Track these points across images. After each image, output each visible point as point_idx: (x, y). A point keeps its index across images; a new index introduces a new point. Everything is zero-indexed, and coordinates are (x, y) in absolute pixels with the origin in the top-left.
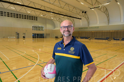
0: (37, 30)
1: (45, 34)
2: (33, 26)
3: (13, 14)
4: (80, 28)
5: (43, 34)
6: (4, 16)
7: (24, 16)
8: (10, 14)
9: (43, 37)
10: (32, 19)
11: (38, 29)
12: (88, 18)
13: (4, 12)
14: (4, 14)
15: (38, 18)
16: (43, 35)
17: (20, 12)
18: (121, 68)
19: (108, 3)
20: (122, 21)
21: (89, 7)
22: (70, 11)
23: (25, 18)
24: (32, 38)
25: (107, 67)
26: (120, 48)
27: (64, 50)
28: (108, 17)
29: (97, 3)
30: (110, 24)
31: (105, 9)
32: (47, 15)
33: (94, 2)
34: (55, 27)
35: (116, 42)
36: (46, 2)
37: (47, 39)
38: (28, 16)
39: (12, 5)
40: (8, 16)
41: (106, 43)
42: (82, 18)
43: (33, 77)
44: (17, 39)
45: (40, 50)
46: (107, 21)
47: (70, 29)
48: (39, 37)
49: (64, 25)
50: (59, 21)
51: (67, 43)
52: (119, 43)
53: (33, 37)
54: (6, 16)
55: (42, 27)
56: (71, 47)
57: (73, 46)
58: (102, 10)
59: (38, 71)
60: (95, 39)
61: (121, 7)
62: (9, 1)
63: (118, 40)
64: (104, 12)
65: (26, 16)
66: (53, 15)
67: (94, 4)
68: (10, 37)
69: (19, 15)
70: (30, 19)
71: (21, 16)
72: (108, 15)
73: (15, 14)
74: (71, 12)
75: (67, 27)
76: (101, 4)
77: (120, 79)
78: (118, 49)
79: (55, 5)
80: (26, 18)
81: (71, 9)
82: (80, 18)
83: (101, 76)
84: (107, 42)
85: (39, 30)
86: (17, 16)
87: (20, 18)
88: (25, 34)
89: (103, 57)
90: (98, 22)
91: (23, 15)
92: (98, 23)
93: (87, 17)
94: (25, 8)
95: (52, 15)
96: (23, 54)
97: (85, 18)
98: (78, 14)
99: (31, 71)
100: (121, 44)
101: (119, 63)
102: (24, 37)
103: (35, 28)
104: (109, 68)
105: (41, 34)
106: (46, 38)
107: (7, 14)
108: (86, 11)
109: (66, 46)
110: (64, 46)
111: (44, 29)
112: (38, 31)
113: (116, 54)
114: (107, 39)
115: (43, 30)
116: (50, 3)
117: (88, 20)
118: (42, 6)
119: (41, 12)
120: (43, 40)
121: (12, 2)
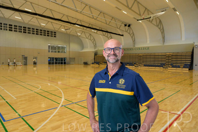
0: (55, 52)
1: (68, 59)
2: (49, 46)
3: (18, 28)
5: (64, 58)
6: (4, 29)
7: (35, 30)
8: (13, 27)
9: (65, 63)
10: (48, 36)
11: (57, 50)
12: (134, 34)
13: (4, 24)
14: (4, 27)
15: (57, 34)
17: (29, 24)
19: (163, 13)
20: (183, 39)
21: (134, 18)
22: (106, 23)
23: (36, 34)
24: (47, 65)
25: (169, 108)
26: (183, 80)
27: (110, 83)
28: (162, 33)
29: (146, 12)
30: (165, 44)
31: (158, 21)
32: (71, 29)
33: (142, 10)
34: (83, 48)
35: (174, 71)
36: (70, 9)
37: (71, 66)
38: (42, 30)
39: (17, 13)
40: (10, 30)
41: (161, 72)
42: (124, 33)
44: (23, 66)
48: (59, 63)
50: (89, 38)
52: (181, 71)
53: (49, 63)
54: (7, 30)
55: (63, 48)
58: (154, 22)
60: (145, 66)
61: (181, 18)
62: (12, 6)
63: (179, 67)
64: (157, 26)
65: (38, 30)
66: (81, 30)
67: (142, 14)
69: (28, 28)
70: (45, 35)
71: (30, 31)
73: (21, 27)
74: (108, 26)
75: (113, 49)
76: (153, 14)
77: (192, 126)
79: (84, 13)
80: (39, 33)
81: (108, 20)
82: (121, 34)
83: (163, 122)
84: (162, 70)
85: (59, 52)
86: (24, 30)
87: (28, 33)
88: (36, 58)
89: (160, 93)
90: (148, 40)
91: (34, 29)
92: (148, 42)
93: (131, 32)
94: (37, 18)
95: (79, 29)
97: (129, 33)
98: (119, 29)
100: (183, 73)
102: (35, 63)
103: (53, 48)
104: (173, 110)
105: (62, 59)
106: (69, 64)
107: (9, 27)
108: (130, 23)
110: (110, 77)
111: (67, 50)
112: (57, 53)
114: (162, 67)
115: (64, 52)
116: (77, 11)
117: (133, 38)
118: (64, 15)
119: (62, 24)
120: (65, 68)
121: (17, 8)
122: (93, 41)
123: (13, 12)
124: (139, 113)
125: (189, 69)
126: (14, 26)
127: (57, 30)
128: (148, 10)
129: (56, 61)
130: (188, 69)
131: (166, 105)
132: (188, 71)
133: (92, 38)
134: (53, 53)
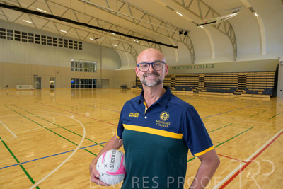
0: (81, 70)
1: (100, 81)
2: (72, 62)
3: (28, 36)
4: (174, 68)
6: (8, 38)
7: (52, 40)
8: (21, 35)
9: (94, 87)
10: (70, 47)
11: (83, 68)
12: (192, 46)
13: (8, 31)
14: (8, 34)
15: (83, 45)
16: (94, 81)
17: (44, 31)
18: (265, 155)
19: (235, 14)
20: (264, 53)
21: (193, 22)
22: (153, 30)
23: (54, 45)
24: (70, 89)
25: (234, 152)
26: (261, 111)
27: (146, 117)
28: (233, 44)
29: (210, 13)
30: (239, 60)
31: (228, 27)
32: (103, 38)
33: (205, 10)
34: (120, 65)
35: (250, 98)
36: (101, 8)
37: (104, 90)
38: (62, 40)
39: (26, 15)
40: (16, 39)
41: (230, 100)
42: (179, 44)
43: (70, 179)
44: (36, 91)
45: (87, 114)
46: (233, 53)
47: (158, 69)
48: (86, 87)
49: (146, 60)
50: (129, 51)
51: (152, 103)
52: (259, 99)
53: (73, 87)
54: (12, 39)
55: (93, 65)
56: (161, 112)
57: (166, 109)
58: (222, 28)
59: (81, 164)
60: (208, 91)
61: (261, 22)
62: (18, 5)
63: (256, 93)
64: (227, 34)
65: (56, 39)
66: (117, 39)
67: (204, 15)
68: (20, 87)
69: (42, 37)
70: (67, 47)
71: (45, 40)
72: (235, 39)
73: (32, 35)
74: (155, 33)
75: (152, 64)
76: (220, 16)
78: (256, 113)
79: (121, 15)
80: (58, 44)
81: (156, 25)
82: (174, 45)
84: (232, 97)
85: (86, 70)
86: (36, 39)
87: (42, 43)
88: (54, 79)
89: (225, 131)
90: (213, 53)
91: (50, 38)
92: (213, 57)
93: (189, 42)
94: (54, 22)
95: (114, 39)
96: (49, 125)
97: (186, 44)
98: (171, 38)
99: (67, 162)
100: (263, 101)
101: (259, 143)
102: (52, 87)
103: (77, 66)
104: (239, 156)
105: (90, 81)
106: (100, 87)
107: (15, 36)
108: (187, 30)
109: (151, 109)
110: (146, 109)
111: (97, 68)
112: (83, 73)
113: (253, 125)
114: (233, 92)
115: (94, 71)
117: (192, 51)
118: (93, 17)
119: (90, 31)
120: (94, 94)
121: (26, 8)
122: (134, 55)
123: (20, 13)
124: (186, 162)
125: (271, 97)
126: (23, 33)
127: (83, 39)
128: (213, 11)
129: (83, 83)
130: (269, 96)
131: (230, 148)
132: (269, 99)
133: (133, 51)
134: (78, 73)
